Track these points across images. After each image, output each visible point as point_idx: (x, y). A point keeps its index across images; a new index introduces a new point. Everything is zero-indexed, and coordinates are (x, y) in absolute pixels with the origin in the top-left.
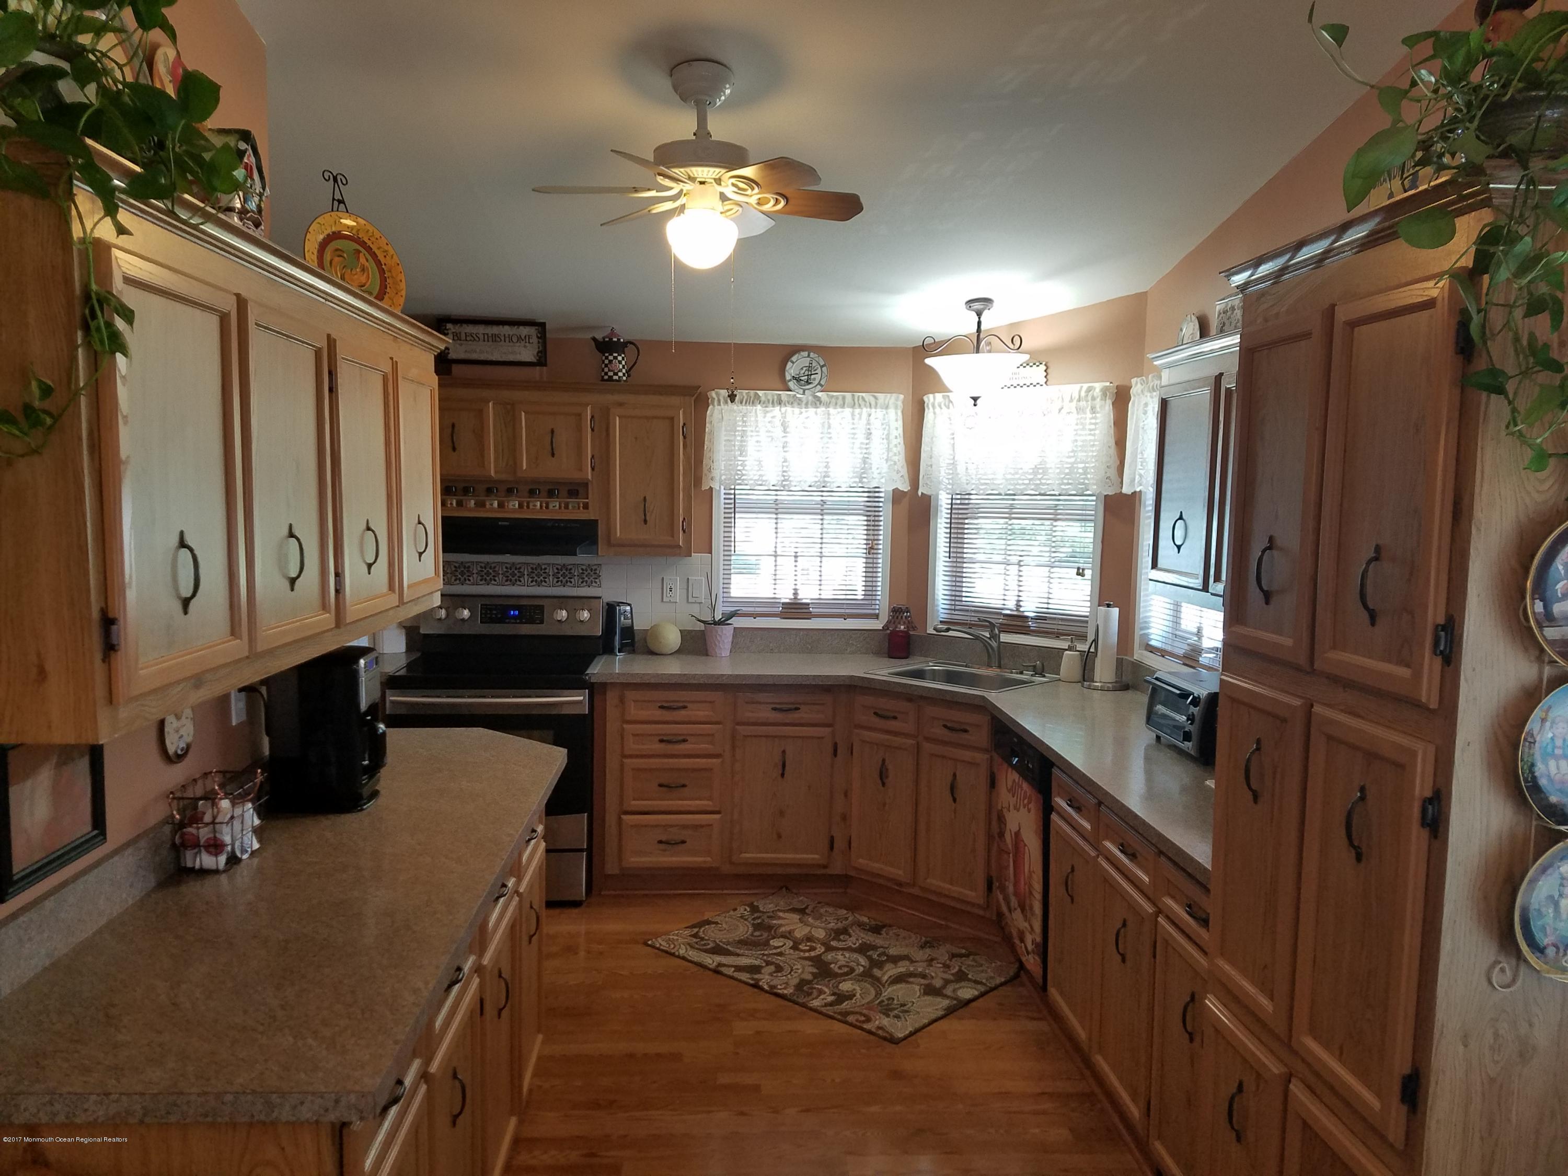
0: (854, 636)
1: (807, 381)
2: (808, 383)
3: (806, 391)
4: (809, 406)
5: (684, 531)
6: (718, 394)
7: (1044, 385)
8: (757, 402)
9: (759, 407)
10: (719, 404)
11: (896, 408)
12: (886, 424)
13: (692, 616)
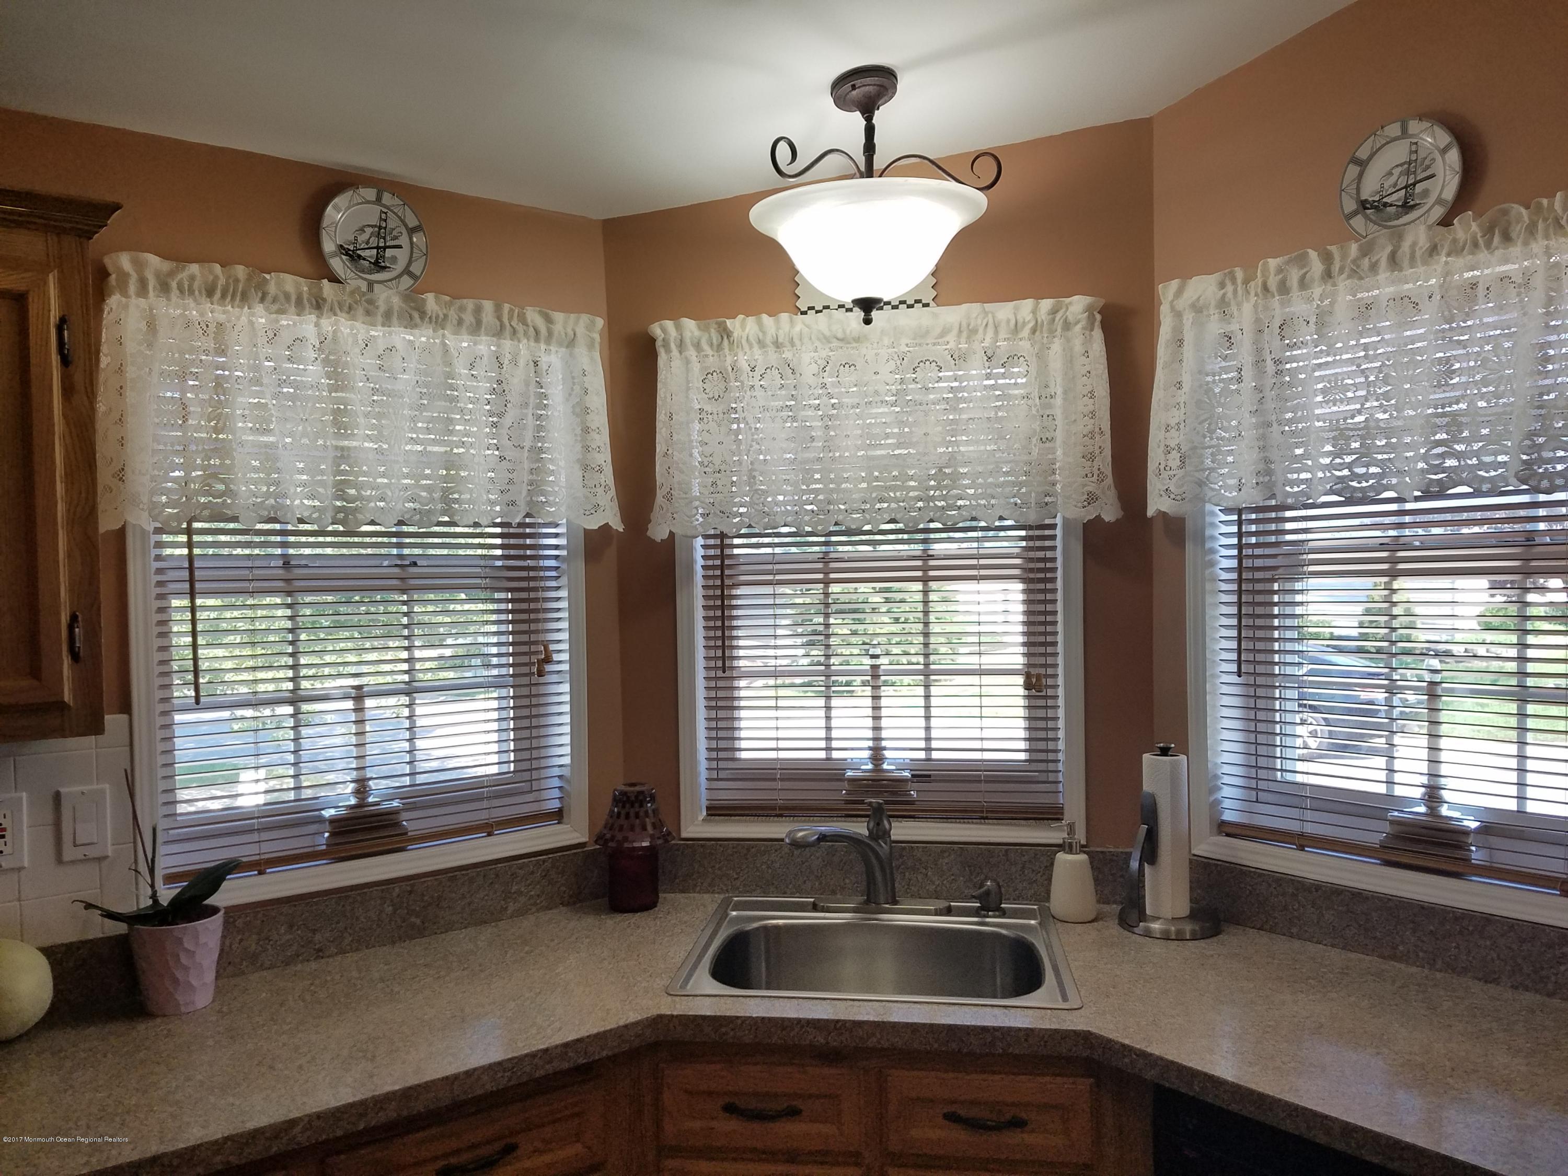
0: (521, 872)
1: (376, 263)
2: (378, 265)
3: (376, 287)
4: (395, 319)
5: (75, 656)
6: (139, 266)
7: (932, 304)
8: (255, 296)
9: (259, 309)
10: (143, 290)
11: (591, 346)
12: (574, 379)
13: (89, 906)
